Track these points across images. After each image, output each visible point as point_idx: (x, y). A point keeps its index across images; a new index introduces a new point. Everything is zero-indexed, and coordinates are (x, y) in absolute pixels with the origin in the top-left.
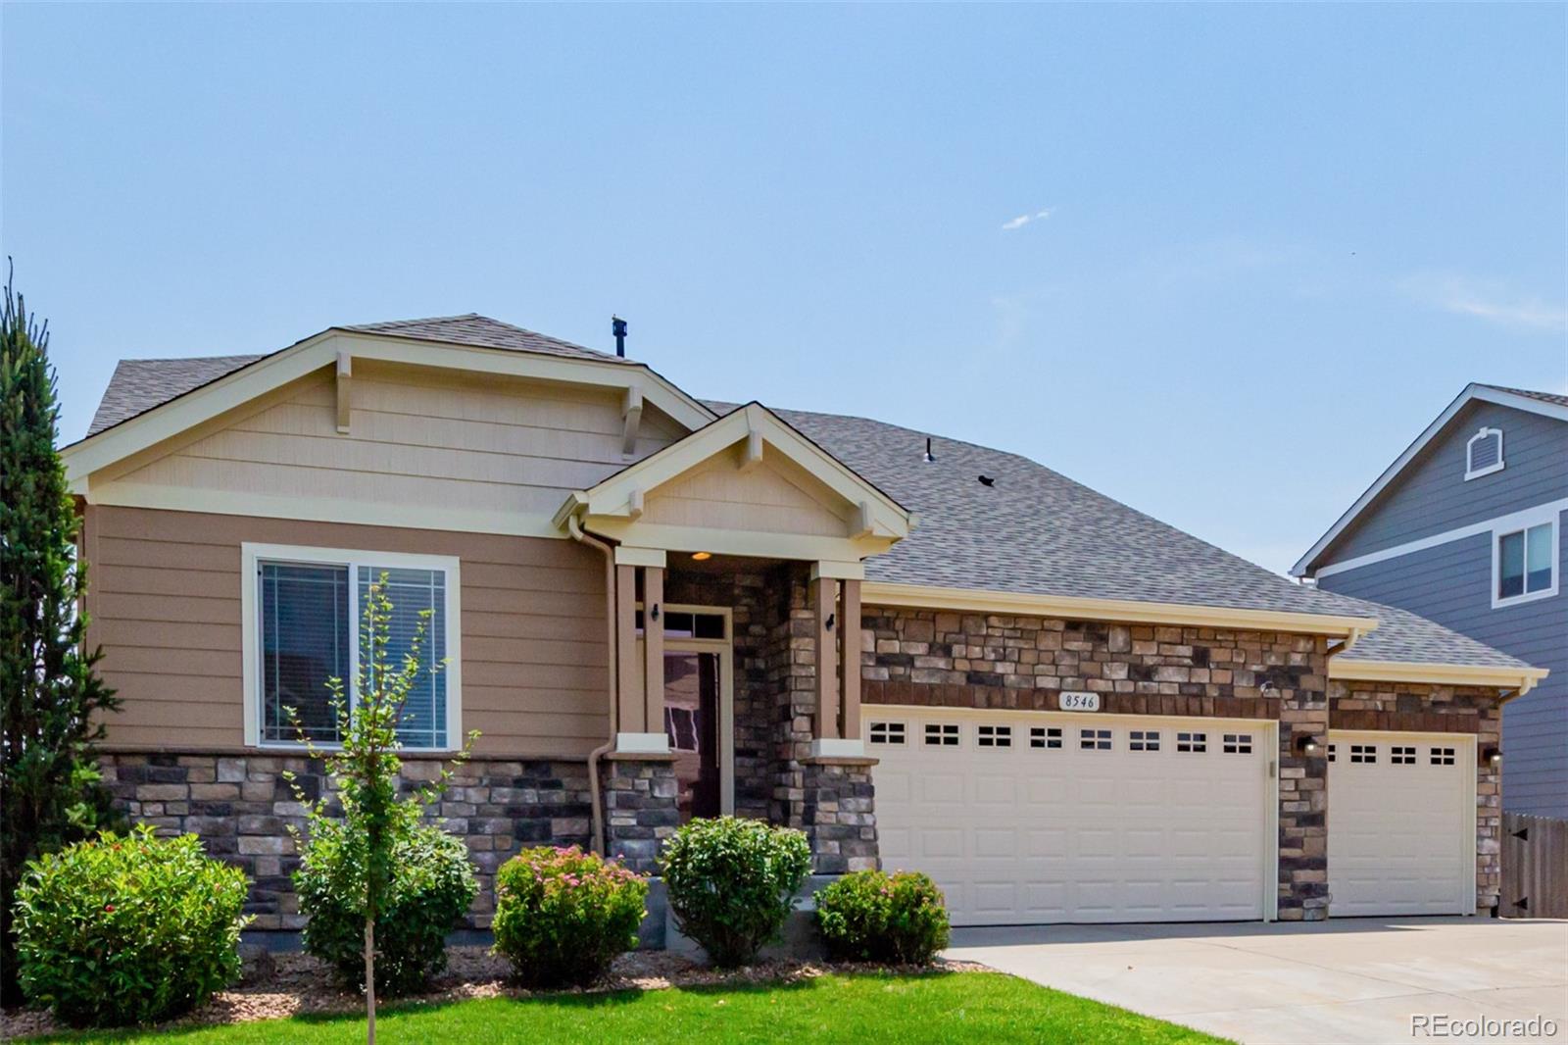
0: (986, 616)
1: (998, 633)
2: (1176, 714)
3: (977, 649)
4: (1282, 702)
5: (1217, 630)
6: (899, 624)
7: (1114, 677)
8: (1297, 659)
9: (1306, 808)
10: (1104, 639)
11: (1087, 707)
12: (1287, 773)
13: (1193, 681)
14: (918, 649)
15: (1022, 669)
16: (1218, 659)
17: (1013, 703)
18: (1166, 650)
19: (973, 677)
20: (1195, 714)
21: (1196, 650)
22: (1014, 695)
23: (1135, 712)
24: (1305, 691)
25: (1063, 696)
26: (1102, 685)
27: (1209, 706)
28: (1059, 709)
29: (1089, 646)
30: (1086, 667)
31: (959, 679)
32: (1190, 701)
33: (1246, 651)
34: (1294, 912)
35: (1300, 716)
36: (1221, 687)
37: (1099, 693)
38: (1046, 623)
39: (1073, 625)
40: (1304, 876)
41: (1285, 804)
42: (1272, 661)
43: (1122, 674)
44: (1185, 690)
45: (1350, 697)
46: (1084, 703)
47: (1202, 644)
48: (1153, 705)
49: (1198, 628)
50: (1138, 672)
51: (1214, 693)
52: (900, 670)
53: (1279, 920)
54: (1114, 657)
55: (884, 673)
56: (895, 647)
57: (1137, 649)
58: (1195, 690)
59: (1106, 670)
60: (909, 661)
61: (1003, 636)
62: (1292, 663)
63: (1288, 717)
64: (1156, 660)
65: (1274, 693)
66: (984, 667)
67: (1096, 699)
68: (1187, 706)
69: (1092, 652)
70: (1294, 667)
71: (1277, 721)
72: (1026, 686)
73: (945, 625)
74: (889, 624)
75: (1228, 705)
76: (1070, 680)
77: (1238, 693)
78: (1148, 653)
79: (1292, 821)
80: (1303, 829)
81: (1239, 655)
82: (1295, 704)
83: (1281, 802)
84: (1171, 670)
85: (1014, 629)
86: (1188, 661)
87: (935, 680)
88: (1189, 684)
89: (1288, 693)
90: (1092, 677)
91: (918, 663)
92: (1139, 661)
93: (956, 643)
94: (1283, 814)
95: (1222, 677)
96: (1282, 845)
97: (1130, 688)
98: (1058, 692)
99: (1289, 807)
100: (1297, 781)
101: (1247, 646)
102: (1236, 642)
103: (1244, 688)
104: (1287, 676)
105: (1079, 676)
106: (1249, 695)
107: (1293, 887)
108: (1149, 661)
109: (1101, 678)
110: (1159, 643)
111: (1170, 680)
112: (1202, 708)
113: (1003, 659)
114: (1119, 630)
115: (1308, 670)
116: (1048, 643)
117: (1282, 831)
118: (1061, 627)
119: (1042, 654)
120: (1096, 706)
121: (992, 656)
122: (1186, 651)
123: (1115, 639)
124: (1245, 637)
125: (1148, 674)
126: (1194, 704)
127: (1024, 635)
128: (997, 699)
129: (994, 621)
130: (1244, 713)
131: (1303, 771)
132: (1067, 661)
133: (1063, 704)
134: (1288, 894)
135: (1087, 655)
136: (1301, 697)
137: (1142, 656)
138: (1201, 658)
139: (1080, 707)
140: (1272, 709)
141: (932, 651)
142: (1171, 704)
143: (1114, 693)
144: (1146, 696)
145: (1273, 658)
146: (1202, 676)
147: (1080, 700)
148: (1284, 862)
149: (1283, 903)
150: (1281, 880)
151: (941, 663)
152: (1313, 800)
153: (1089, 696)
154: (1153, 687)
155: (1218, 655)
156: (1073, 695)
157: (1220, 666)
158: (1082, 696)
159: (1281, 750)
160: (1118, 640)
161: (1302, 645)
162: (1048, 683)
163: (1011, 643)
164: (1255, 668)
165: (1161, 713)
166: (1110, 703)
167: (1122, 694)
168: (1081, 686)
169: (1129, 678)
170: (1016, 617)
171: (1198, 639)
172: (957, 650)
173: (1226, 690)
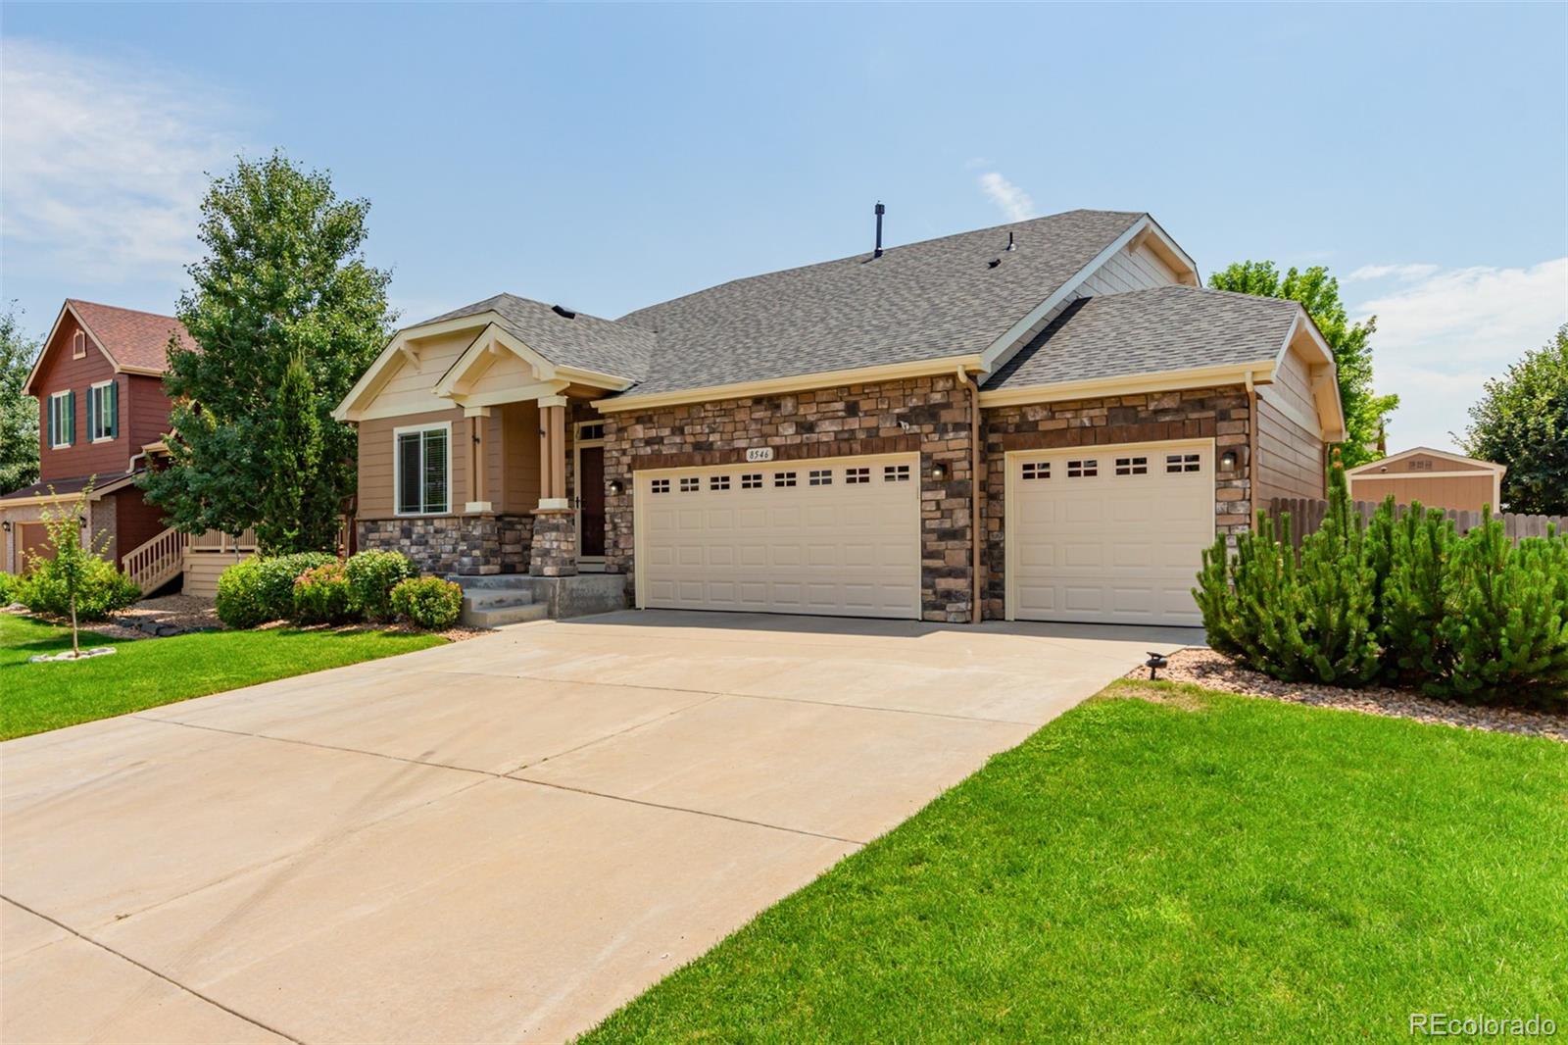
0: (702, 404)
1: (710, 414)
2: (830, 456)
3: (699, 427)
4: (922, 436)
5: (864, 385)
6: (655, 418)
7: (786, 433)
8: (937, 398)
9: (947, 524)
10: (778, 407)
11: (764, 458)
12: (928, 495)
13: (846, 428)
14: (666, 432)
15: (725, 437)
16: (866, 408)
17: (718, 461)
18: (823, 407)
19: (697, 446)
20: (845, 454)
21: (847, 403)
22: (718, 455)
23: (800, 458)
24: (945, 424)
25: (749, 452)
26: (777, 441)
27: (857, 446)
28: (747, 462)
29: (769, 414)
30: (767, 429)
31: (688, 448)
32: (843, 445)
33: (889, 398)
34: (937, 614)
35: (942, 445)
36: (868, 430)
37: (773, 447)
38: (739, 402)
39: (758, 400)
40: (943, 584)
41: (927, 522)
42: (914, 402)
43: (791, 430)
44: (840, 436)
45: (1053, 418)
46: (762, 456)
47: (852, 399)
48: (812, 451)
49: (848, 387)
50: (802, 428)
51: (862, 436)
52: (656, 447)
53: (923, 620)
54: (786, 419)
55: (648, 450)
56: (653, 433)
57: (802, 411)
58: (846, 436)
59: (781, 430)
60: (660, 440)
61: (714, 416)
62: (932, 402)
63: (927, 448)
64: (815, 417)
65: (916, 429)
66: (703, 439)
67: (770, 451)
68: (839, 448)
69: (771, 418)
70: (935, 405)
71: (919, 453)
72: (727, 448)
73: (679, 415)
74: (650, 419)
75: (875, 443)
76: (755, 440)
77: (882, 434)
78: (809, 412)
79: (934, 536)
80: (943, 543)
81: (883, 403)
82: (936, 437)
83: (923, 520)
84: (827, 422)
85: (721, 410)
86: (841, 414)
87: (674, 451)
88: (843, 431)
89: (928, 428)
90: (770, 436)
91: (665, 442)
92: (803, 420)
93: (687, 425)
94: (924, 530)
95: (871, 422)
96: (924, 557)
97: (797, 440)
98: (745, 449)
99: (931, 525)
100: (938, 503)
101: (889, 394)
102: (880, 392)
103: (887, 429)
104: (929, 413)
105: (761, 437)
106: (893, 433)
107: (935, 593)
108: (811, 418)
109: (777, 436)
110: (818, 403)
111: (828, 429)
112: (851, 450)
113: (713, 431)
114: (789, 399)
115: (947, 406)
116: (741, 416)
117: (924, 545)
118: (749, 403)
119: (738, 425)
120: (770, 457)
121: (707, 431)
122: (840, 406)
123: (786, 406)
124: (887, 387)
125: (810, 428)
126: (845, 446)
127: (727, 413)
128: (708, 460)
129: (708, 407)
130: (886, 448)
131: (944, 492)
132: (753, 427)
133: (748, 459)
134: (932, 598)
135: (767, 420)
136: (942, 430)
137: (805, 415)
138: (852, 410)
139: (759, 458)
140: (913, 443)
141: (673, 433)
142: (825, 448)
143: (785, 446)
144: (808, 444)
145: (914, 400)
146: (853, 423)
147: (759, 453)
148: (926, 571)
149: (926, 606)
150: (924, 586)
151: (678, 439)
152: (954, 517)
153: (765, 450)
154: (814, 437)
155: (865, 405)
156: (754, 450)
157: (867, 413)
158: (760, 450)
159: (922, 476)
160: (788, 406)
161: (941, 385)
162: (741, 444)
163: (718, 420)
164: (897, 411)
165: (819, 456)
166: (781, 453)
167: (791, 445)
168: (763, 443)
169: (797, 433)
170: (721, 402)
171: (850, 395)
172: (688, 430)
173: (873, 432)
